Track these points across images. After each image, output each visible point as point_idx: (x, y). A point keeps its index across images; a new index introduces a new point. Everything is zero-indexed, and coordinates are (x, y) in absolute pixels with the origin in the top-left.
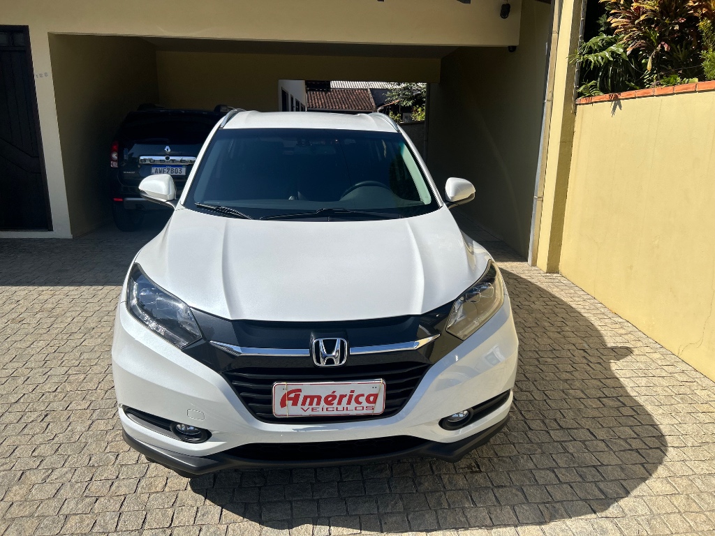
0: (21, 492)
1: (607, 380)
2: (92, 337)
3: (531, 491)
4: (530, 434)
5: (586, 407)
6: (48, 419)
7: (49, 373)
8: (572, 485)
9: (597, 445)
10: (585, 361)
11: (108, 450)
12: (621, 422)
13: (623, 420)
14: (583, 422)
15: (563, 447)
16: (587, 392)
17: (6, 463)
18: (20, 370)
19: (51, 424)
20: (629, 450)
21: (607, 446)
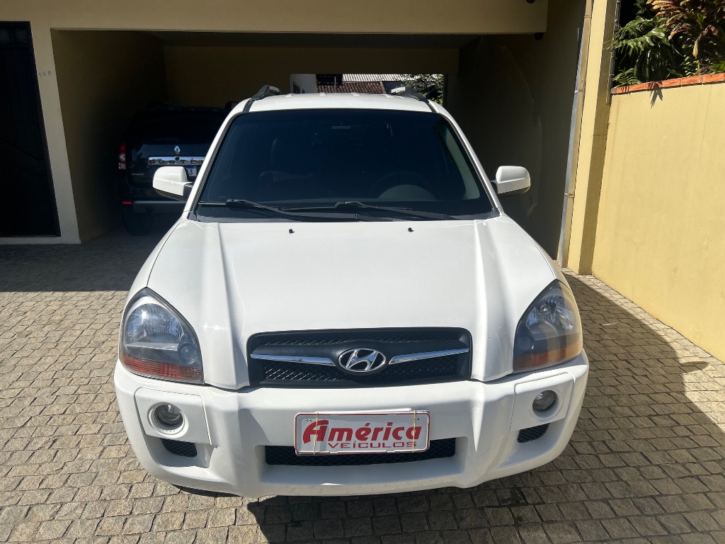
0: (28, 531)
1: (656, 396)
2: (102, 352)
3: (583, 526)
4: (577, 458)
5: (636, 427)
6: (56, 446)
7: (57, 394)
8: (630, 519)
9: (653, 472)
10: (629, 373)
11: (121, 480)
12: (676, 443)
13: (679, 442)
14: (635, 444)
15: (616, 475)
16: (635, 409)
17: (12, 497)
18: (26, 390)
19: (60, 451)
20: (689, 476)
21: (664, 472)
